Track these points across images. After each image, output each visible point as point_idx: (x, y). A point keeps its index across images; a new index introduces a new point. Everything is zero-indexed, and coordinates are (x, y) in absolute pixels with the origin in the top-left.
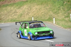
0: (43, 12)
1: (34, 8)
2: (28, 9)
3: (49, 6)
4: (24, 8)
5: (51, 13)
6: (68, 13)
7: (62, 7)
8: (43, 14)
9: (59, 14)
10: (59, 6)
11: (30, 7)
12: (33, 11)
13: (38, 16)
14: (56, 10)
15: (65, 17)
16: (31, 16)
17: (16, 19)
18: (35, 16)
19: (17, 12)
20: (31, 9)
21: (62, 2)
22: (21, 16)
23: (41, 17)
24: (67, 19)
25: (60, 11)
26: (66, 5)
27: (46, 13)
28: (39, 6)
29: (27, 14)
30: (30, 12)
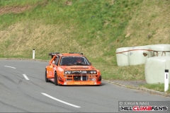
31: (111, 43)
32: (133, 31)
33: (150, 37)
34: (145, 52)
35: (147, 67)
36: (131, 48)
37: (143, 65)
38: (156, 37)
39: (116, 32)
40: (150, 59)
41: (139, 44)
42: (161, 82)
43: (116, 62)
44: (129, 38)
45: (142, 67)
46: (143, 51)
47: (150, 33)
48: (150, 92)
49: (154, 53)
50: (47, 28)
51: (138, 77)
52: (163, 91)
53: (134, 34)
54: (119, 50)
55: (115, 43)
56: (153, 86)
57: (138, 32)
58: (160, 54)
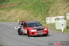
0: (26, 16)
1: (20, 12)
2: (15, 12)
3: (31, 11)
4: (12, 12)
5: (32, 16)
6: (45, 17)
7: (40, 12)
8: (26, 17)
9: (38, 18)
10: (38, 11)
11: (16, 11)
12: (19, 14)
13: (22, 18)
14: (35, 15)
15: (42, 20)
16: (17, 18)
17: (5, 19)
18: (20, 18)
19: (6, 15)
20: (17, 13)
21: (40, 9)
22: (9, 18)
23: (25, 19)
24: (43, 21)
25: (38, 16)
26: (43, 11)
27: (28, 16)
28: (23, 11)
29: (14, 16)
30: (16, 15)
31: (44, 16)
32: (51, 12)
33: (57, 14)
34: (56, 19)
35: (56, 24)
36: (51, 18)
37: (55, 23)
38: (59, 14)
39: (46, 12)
40: (57, 21)
41: (53, 16)
42: (61, 29)
43: (46, 22)
44: (50, 14)
45: (54, 24)
46: (55, 19)
47: (57, 12)
48: (57, 32)
49: (58, 19)
50: (22, 11)
51: (53, 27)
52: (61, 32)
53: (52, 13)
54: (47, 18)
55: (45, 16)
56: (58, 30)
57: (53, 12)
58: (60, 19)
